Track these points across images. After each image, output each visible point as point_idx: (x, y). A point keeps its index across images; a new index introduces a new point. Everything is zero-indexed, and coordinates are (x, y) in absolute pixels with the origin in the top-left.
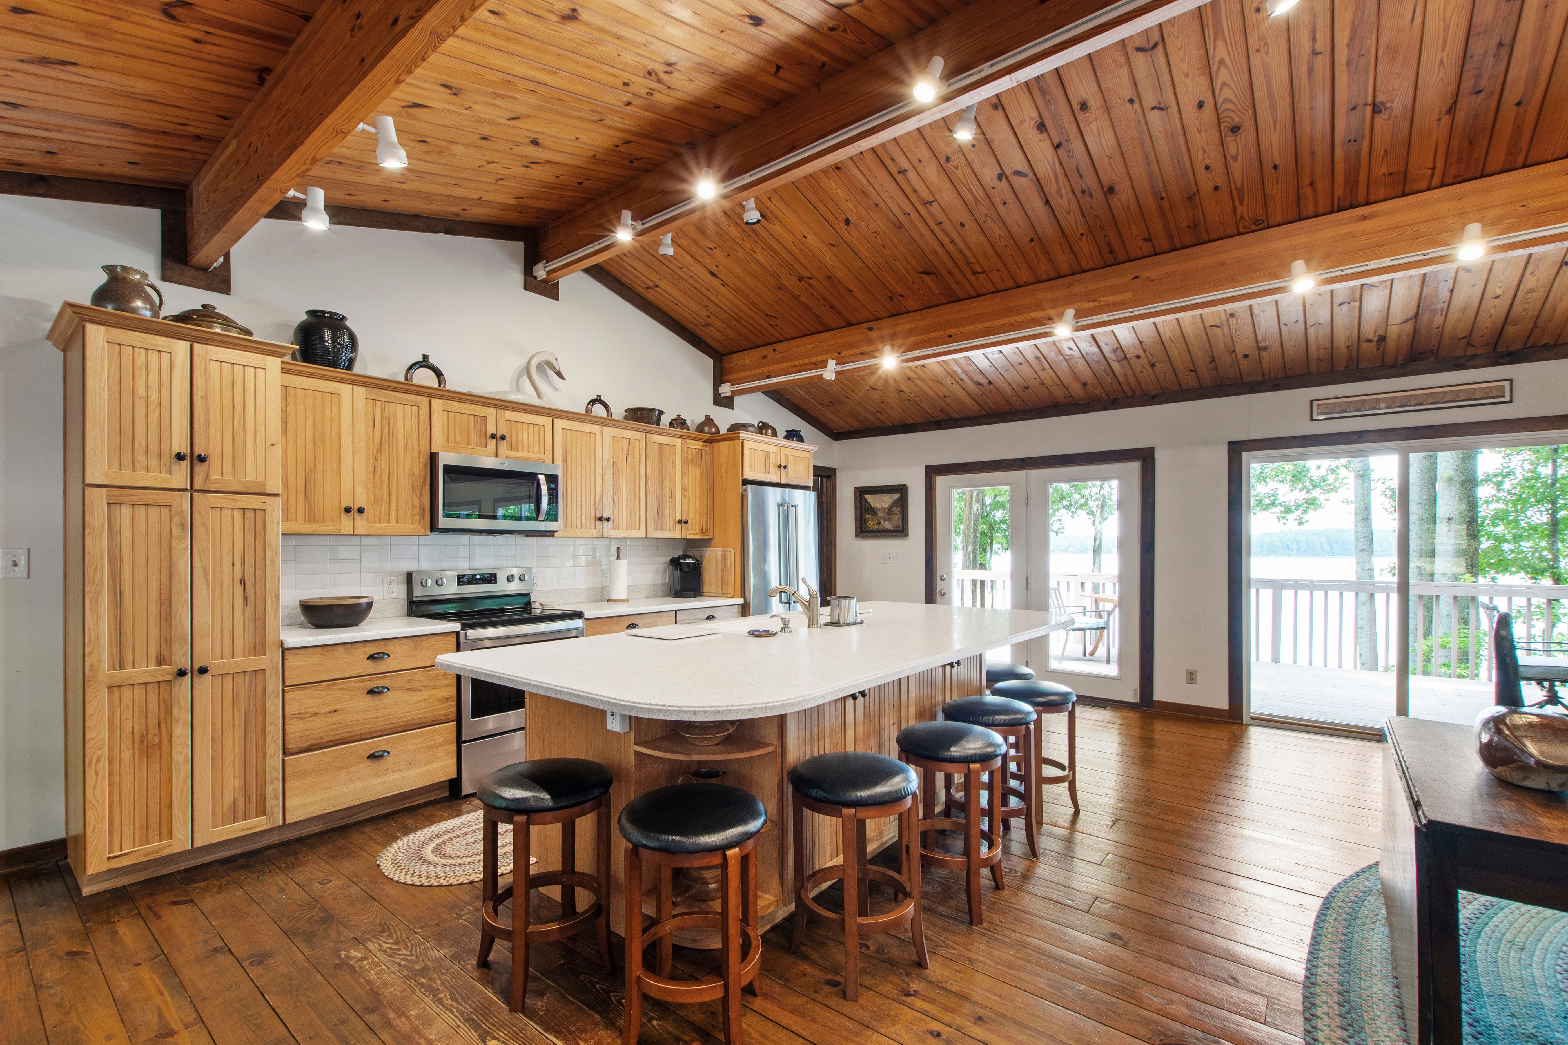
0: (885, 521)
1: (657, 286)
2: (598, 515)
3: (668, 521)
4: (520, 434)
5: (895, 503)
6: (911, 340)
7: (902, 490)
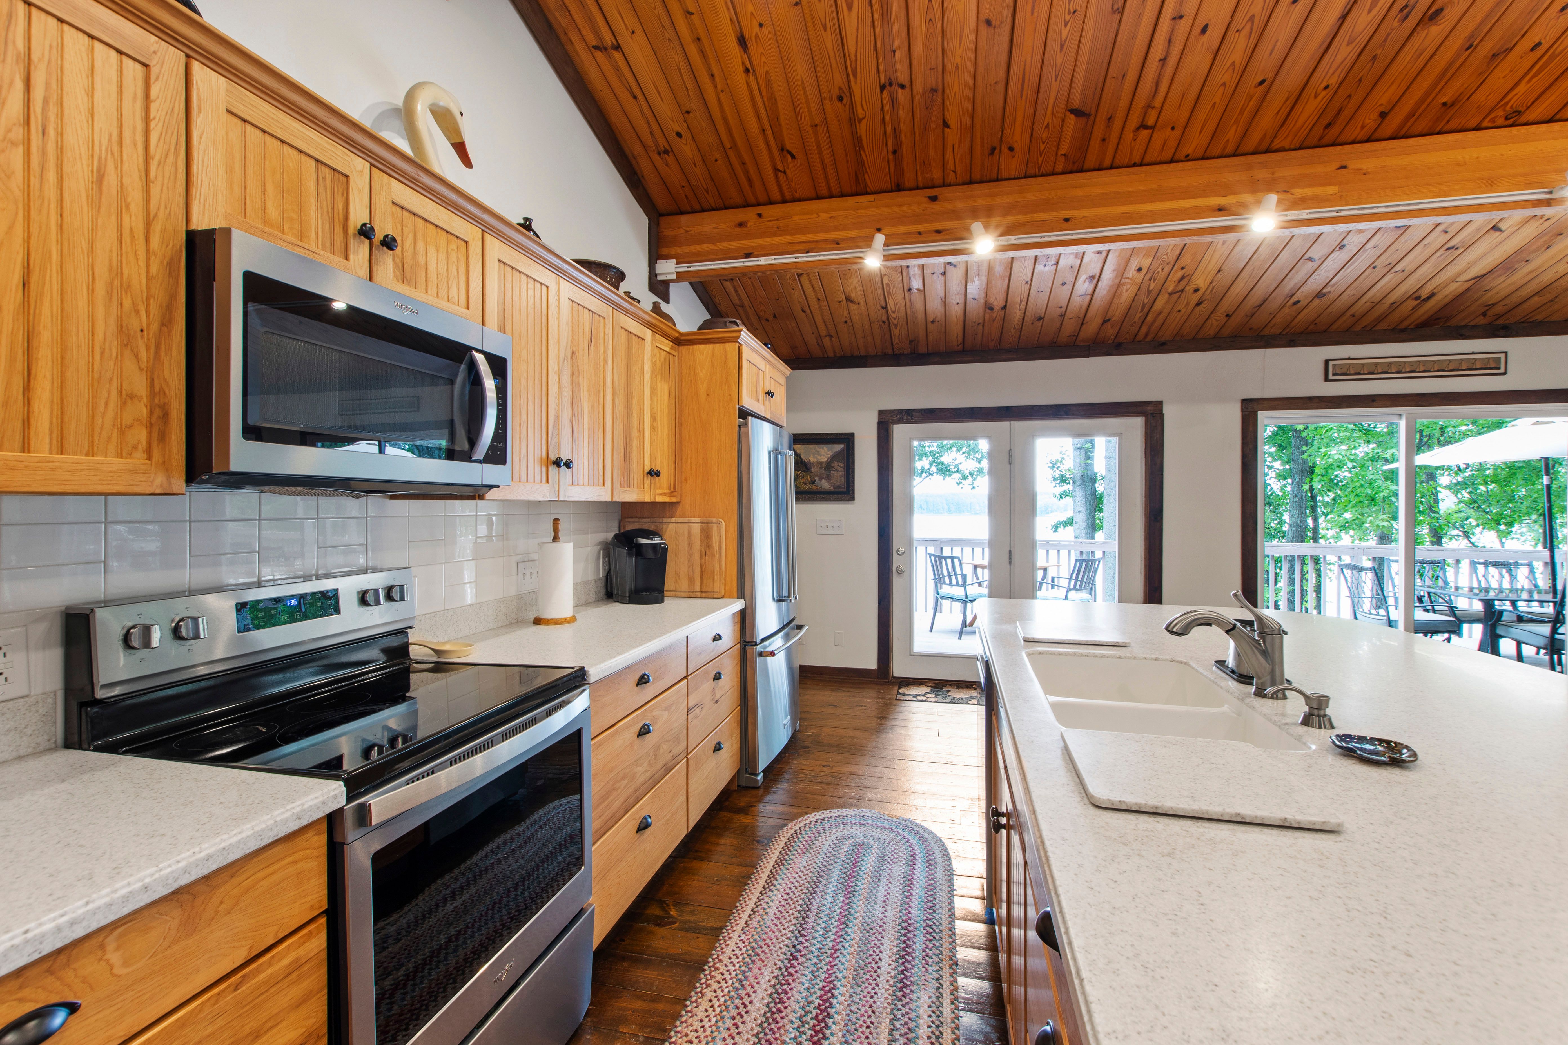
0: (821, 478)
1: (617, 47)
2: (553, 457)
3: (637, 474)
4: (421, 245)
5: (835, 457)
6: (1011, 219)
7: (847, 440)
